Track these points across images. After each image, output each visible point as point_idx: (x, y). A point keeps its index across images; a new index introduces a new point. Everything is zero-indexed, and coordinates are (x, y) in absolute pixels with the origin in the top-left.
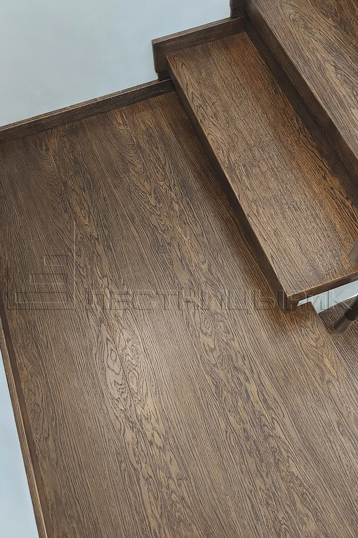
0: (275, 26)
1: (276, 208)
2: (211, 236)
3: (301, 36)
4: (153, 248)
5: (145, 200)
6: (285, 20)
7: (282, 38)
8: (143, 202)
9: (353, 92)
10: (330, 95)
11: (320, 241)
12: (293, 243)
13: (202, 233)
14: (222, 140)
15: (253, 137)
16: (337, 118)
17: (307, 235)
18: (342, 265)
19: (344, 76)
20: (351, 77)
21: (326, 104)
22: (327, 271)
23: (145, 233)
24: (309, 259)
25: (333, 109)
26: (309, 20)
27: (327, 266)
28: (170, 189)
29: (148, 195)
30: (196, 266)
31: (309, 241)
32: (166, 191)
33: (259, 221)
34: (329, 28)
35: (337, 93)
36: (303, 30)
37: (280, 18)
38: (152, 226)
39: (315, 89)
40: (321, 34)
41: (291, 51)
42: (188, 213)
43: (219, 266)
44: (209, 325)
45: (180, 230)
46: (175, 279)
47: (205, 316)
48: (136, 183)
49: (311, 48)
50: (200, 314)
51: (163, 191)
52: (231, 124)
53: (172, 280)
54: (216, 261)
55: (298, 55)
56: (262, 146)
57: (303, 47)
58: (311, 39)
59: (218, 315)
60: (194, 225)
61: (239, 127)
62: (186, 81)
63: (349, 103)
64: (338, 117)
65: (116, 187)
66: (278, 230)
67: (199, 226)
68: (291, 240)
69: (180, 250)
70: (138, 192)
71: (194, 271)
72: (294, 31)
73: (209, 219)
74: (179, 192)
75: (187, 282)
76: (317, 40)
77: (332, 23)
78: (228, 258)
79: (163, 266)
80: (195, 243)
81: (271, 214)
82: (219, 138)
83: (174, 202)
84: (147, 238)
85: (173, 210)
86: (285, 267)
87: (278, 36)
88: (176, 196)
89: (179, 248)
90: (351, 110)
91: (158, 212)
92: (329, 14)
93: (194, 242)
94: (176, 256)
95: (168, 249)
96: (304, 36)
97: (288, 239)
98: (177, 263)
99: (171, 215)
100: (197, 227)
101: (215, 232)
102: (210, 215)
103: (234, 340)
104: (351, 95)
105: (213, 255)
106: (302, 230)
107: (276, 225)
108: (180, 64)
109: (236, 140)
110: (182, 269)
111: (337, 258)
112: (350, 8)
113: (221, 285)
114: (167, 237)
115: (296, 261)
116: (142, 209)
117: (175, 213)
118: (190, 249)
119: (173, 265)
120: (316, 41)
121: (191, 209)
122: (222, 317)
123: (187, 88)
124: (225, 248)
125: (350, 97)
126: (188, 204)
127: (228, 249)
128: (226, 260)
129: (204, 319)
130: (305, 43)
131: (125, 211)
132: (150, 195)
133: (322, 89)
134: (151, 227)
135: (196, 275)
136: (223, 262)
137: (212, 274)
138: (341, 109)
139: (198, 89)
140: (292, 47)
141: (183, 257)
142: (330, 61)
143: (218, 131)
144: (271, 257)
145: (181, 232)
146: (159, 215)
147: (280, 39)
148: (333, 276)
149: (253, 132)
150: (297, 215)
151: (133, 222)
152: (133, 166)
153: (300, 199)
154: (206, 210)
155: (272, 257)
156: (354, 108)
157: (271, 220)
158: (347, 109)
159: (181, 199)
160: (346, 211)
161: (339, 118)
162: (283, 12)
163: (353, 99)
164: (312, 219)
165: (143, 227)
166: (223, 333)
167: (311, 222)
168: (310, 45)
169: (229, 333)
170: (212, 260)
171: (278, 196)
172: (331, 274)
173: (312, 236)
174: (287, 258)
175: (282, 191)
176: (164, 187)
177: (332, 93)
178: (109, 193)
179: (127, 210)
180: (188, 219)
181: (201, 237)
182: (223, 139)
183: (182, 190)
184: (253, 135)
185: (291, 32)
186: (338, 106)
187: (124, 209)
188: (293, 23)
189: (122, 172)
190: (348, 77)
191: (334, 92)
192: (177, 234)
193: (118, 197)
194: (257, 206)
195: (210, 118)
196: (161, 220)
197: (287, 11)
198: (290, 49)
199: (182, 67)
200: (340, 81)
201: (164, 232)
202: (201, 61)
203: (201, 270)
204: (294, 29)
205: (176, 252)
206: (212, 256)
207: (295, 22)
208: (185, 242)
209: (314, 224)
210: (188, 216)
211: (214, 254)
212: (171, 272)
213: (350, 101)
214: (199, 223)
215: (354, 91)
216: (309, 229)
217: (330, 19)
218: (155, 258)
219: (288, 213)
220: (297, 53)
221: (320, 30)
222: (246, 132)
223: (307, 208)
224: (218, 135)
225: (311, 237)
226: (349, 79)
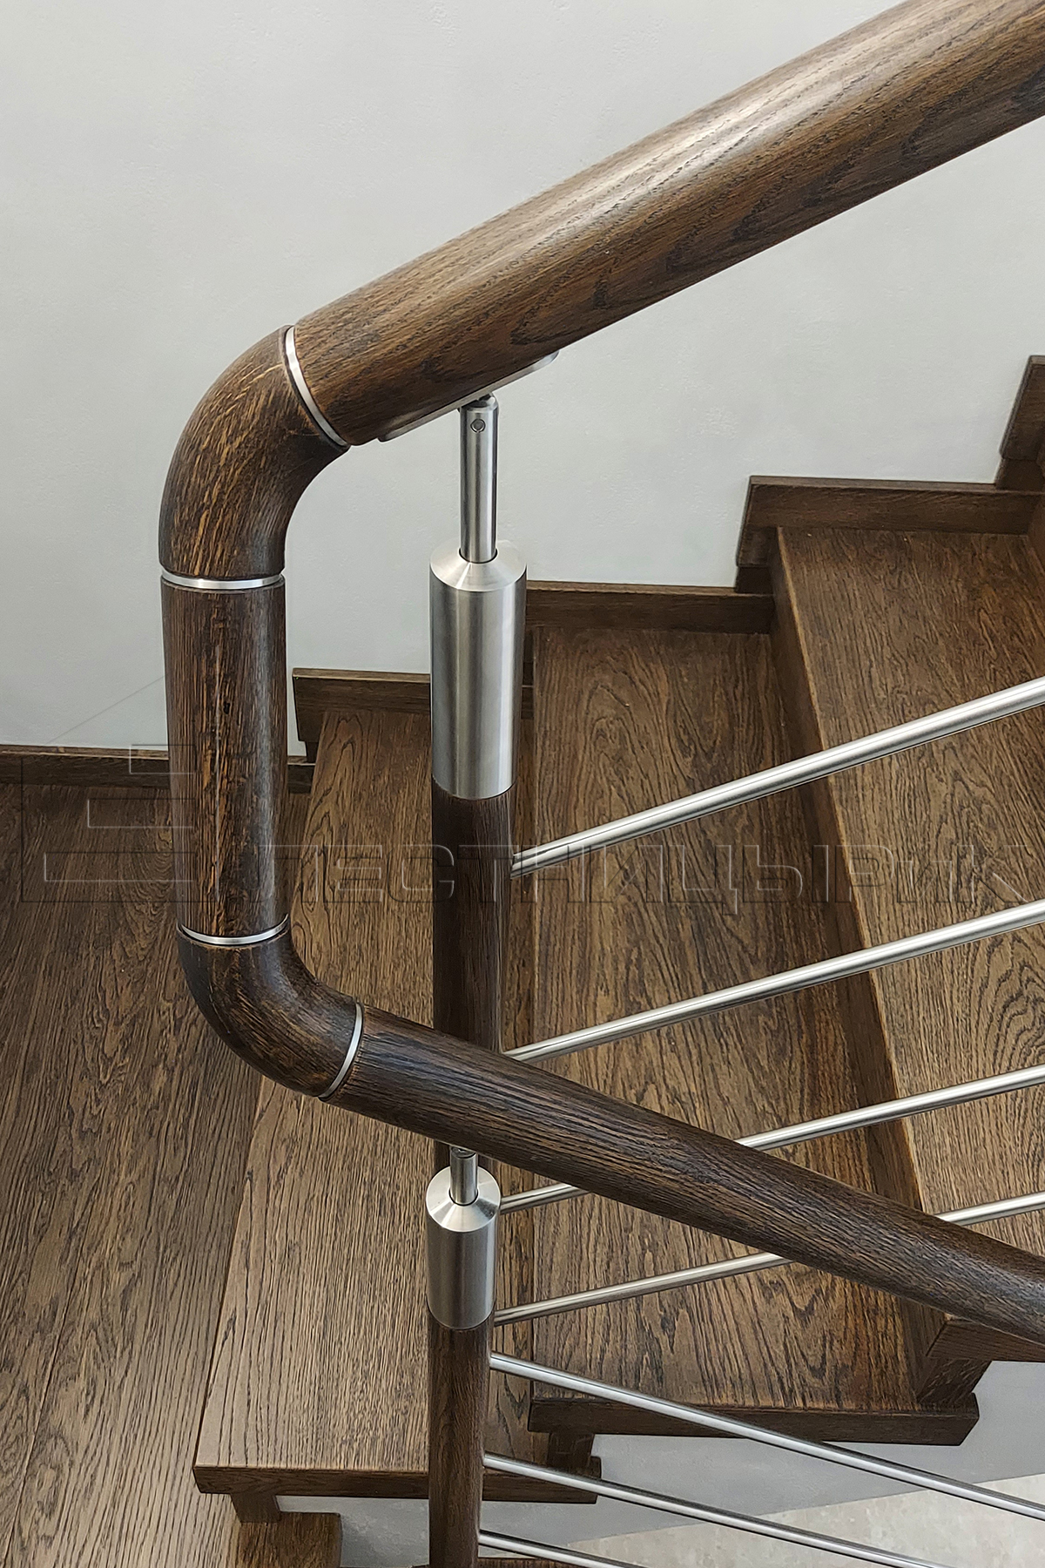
0: (546, 732)
1: (335, 1182)
2: (193, 1194)
3: (592, 775)
4: (24, 1170)
5: (96, 1033)
6: (581, 726)
7: (544, 764)
8: (87, 1037)
9: (630, 952)
10: (569, 938)
11: (388, 1330)
12: (311, 1306)
13: (177, 1179)
14: (320, 952)
15: (399, 974)
16: (548, 1002)
17: (366, 1297)
18: (405, 1431)
19: (636, 904)
20: (652, 914)
21: (545, 955)
22: (353, 1430)
23: (34, 1120)
24: (325, 1372)
25: (555, 975)
26: (637, 745)
27: (360, 1416)
28: (177, 1028)
29: (111, 1022)
30: (100, 1265)
31: (359, 1315)
32: (162, 1032)
33: (268, 1201)
34: (672, 779)
35: (588, 939)
36: (607, 762)
37: (570, 718)
38: (64, 1108)
39: (542, 912)
40: (642, 786)
41: (545, 801)
42: (177, 1107)
43: (158, 1292)
44: (12, 1464)
45: (126, 1148)
46: (20, 1280)
47: (24, 1430)
48: (105, 982)
49: (596, 810)
50: (14, 1417)
51: (157, 1026)
52: (367, 921)
53: (10, 1280)
54: (161, 1274)
55: (556, 817)
56: (406, 1004)
57: (581, 800)
58: (610, 790)
59: (60, 1441)
60: (170, 1147)
61: (382, 937)
62: (330, 782)
63: (604, 975)
64: (554, 1000)
65: (50, 974)
66: (297, 1250)
67: (182, 1155)
68: (314, 1293)
69: (87, 1203)
70: (93, 1007)
71: (85, 1279)
72: (583, 758)
73: (219, 1147)
74: (191, 1045)
75: (45, 1303)
76: (625, 796)
77: (687, 772)
78: (198, 1278)
79: (14, 1229)
80: (140, 1201)
81: (311, 1195)
82: (315, 945)
83: (161, 1066)
84: (29, 1137)
85: (147, 1086)
86: (247, 1368)
87: (539, 756)
88: (179, 1051)
89: (90, 1195)
90: (596, 996)
91: (105, 1077)
92: (692, 748)
93: (139, 1193)
94: (68, 1216)
95: (60, 1186)
96: (599, 778)
97: (306, 1288)
98: (55, 1238)
99: (132, 1098)
100: (175, 1155)
101: (212, 1188)
102: (230, 1136)
103: (51, 1543)
104: (621, 958)
105: (165, 1251)
106: (363, 1274)
107: (304, 1231)
108: (344, 741)
109: (353, 964)
110: (57, 1259)
111: (403, 1403)
112: (754, 750)
113: (127, 1350)
114: (80, 1153)
115: (287, 1364)
116: (73, 1052)
117: (146, 1096)
118: (114, 1211)
119: (42, 1237)
120: (622, 797)
121: (193, 1101)
122: (64, 1455)
123: (321, 800)
124: (207, 1248)
125: (616, 960)
126: (195, 1085)
127: (213, 1252)
128: (187, 1280)
129: (11, 1439)
130: (591, 793)
131: (26, 1043)
132: (117, 1024)
133: (559, 917)
134: (59, 1110)
135: (82, 1292)
136: (176, 1285)
137: (124, 1308)
138: (573, 983)
139: (347, 809)
140: (554, 791)
141: (83, 1227)
142: (622, 856)
143: (326, 925)
144: (229, 1321)
145: (123, 1156)
146: (103, 1087)
147: (539, 765)
148: (358, 1454)
149: (405, 961)
150: (375, 1229)
151: (26, 1078)
152: (128, 937)
153: (411, 1183)
154: (228, 1117)
155: (232, 1321)
156: (607, 992)
157: (300, 1213)
158: (588, 991)
159: (186, 1065)
160: (510, 1270)
161: (554, 1005)
162: (588, 706)
163: (620, 970)
164: (406, 1256)
165: (42, 1101)
166: (35, 1506)
167: (398, 1263)
168: (600, 801)
169: (50, 1515)
170: (153, 1265)
171: (361, 1151)
172: (355, 1445)
173: (376, 1306)
174: (269, 1341)
175: (379, 1143)
176: (163, 1018)
177: (576, 937)
178: (22, 981)
179: (33, 1042)
180: (166, 1123)
181: (166, 1188)
182: (324, 950)
183: (204, 1040)
184: (401, 968)
185: (575, 756)
186: (571, 973)
187: (28, 1035)
188: (593, 739)
189: (91, 941)
190: (642, 910)
191: (585, 934)
192: (112, 1154)
193: (37, 1000)
194: (289, 1158)
195: (327, 888)
196: (98, 1102)
197: (599, 709)
198: (545, 795)
199: (345, 747)
200: (616, 913)
201: (82, 1134)
202: (398, 749)
203: (106, 1282)
204: (588, 753)
205: (75, 1203)
206: (158, 1253)
207: (601, 737)
208: (117, 1184)
209: (403, 1273)
210: (173, 1116)
211: (168, 1251)
212: (22, 1257)
213: (609, 971)
214: (186, 1147)
215: (635, 951)
216: (381, 1281)
217: (689, 759)
218: (11, 1200)
219: (358, 1210)
220: (557, 810)
221: (647, 776)
222: (390, 953)
223: (415, 1217)
224: (318, 937)
225: (373, 1307)
226: (641, 917)
